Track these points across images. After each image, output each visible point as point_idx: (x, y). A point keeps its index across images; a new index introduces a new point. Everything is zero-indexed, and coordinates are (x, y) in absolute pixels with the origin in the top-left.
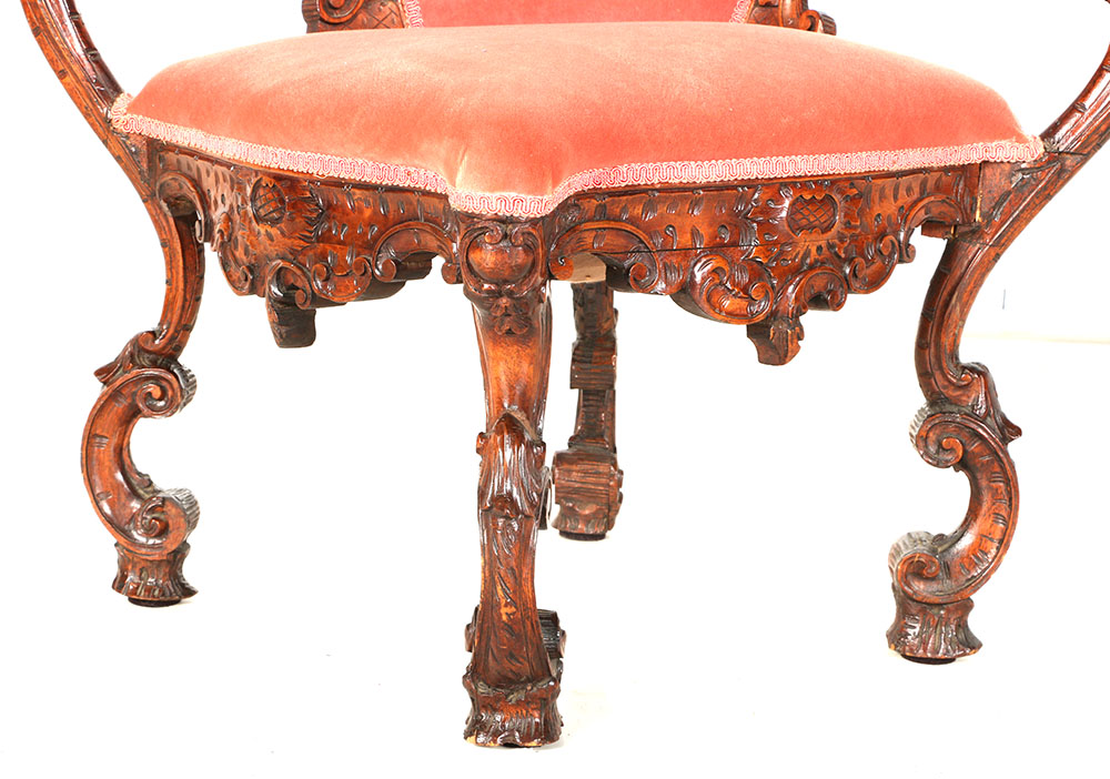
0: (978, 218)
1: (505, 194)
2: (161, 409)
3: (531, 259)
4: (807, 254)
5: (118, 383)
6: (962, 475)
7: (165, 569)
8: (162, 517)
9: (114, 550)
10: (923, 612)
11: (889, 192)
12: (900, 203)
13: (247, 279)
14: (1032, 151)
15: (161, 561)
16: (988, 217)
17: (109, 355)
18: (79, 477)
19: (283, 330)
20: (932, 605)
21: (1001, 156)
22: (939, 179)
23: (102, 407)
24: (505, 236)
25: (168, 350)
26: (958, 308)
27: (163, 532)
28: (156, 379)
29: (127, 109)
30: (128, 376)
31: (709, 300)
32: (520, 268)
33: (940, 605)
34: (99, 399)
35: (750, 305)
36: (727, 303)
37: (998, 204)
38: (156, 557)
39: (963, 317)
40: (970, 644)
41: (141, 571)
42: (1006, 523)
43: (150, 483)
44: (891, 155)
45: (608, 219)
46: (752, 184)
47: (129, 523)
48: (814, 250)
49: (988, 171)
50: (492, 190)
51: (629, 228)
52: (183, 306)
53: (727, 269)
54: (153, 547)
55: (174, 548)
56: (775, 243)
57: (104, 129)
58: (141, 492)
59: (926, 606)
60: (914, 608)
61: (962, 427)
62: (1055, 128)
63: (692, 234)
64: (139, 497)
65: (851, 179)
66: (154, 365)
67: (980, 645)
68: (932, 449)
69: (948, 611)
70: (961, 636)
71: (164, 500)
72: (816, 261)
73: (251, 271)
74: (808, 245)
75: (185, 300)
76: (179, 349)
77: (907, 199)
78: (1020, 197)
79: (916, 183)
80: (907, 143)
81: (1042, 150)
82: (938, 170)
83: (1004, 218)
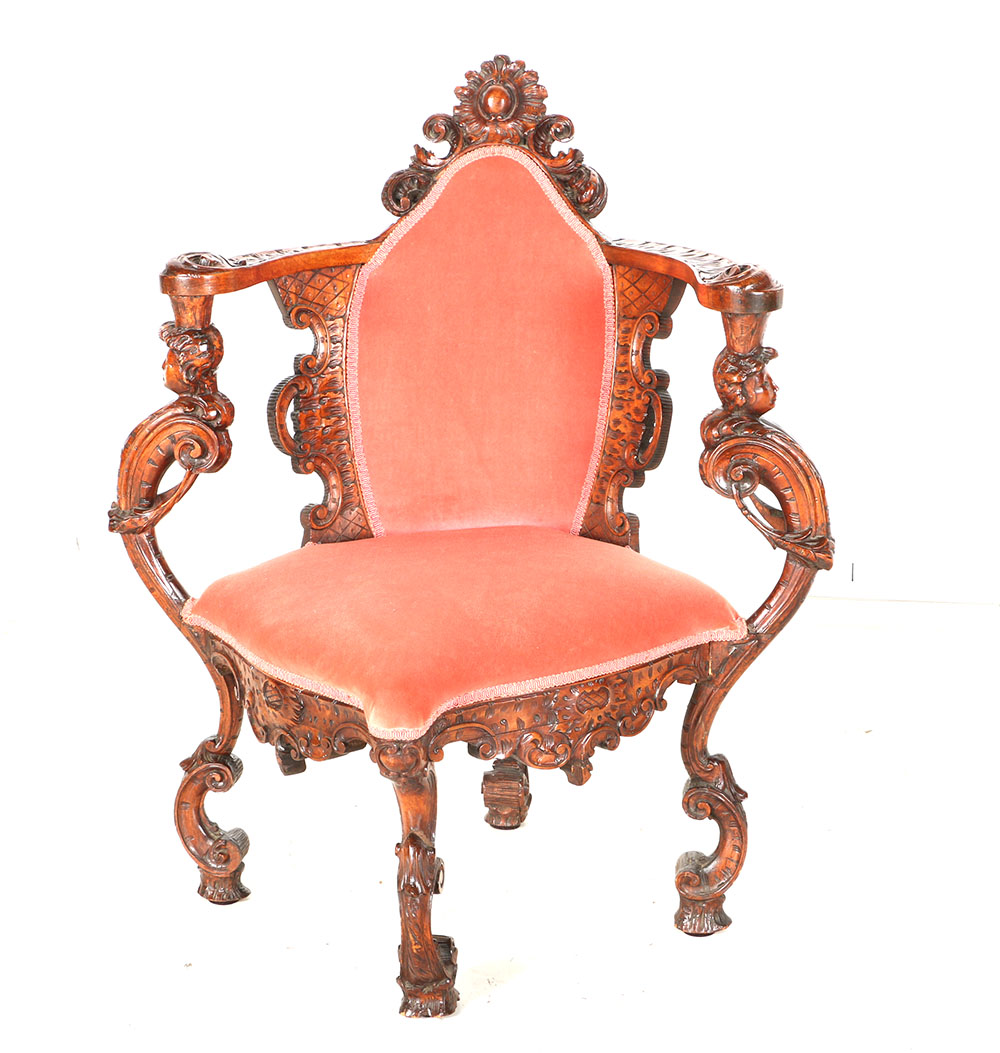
0: (710, 673)
1: (396, 729)
2: (220, 788)
3: (415, 760)
4: (591, 722)
5: (194, 772)
6: (713, 821)
7: (229, 882)
8: (226, 852)
9: (198, 870)
10: (693, 904)
11: (645, 675)
12: (653, 678)
13: (265, 734)
14: (740, 633)
15: (226, 878)
16: (716, 672)
17: (188, 753)
18: (174, 828)
19: (286, 768)
20: (698, 901)
21: (720, 638)
22: (681, 657)
23: (185, 786)
24: (399, 749)
25: (224, 751)
26: (703, 725)
27: (227, 860)
28: (218, 770)
29: (192, 612)
30: (200, 768)
31: (530, 759)
32: (409, 765)
33: (704, 901)
34: (183, 782)
35: (556, 757)
36: (540, 759)
37: (722, 664)
38: (223, 876)
39: (707, 729)
40: (724, 922)
41: (215, 883)
42: (740, 851)
43: (218, 828)
44: (645, 654)
45: (464, 723)
46: (553, 690)
47: (205, 854)
48: (596, 719)
49: (714, 645)
50: (390, 727)
51: (477, 725)
52: (231, 726)
53: (540, 739)
54: (221, 869)
55: (234, 869)
56: (569, 721)
57: (178, 621)
58: (212, 834)
59: (694, 902)
60: (688, 903)
61: (708, 796)
62: (753, 618)
63: (518, 722)
64: (211, 838)
65: (618, 675)
66: (216, 761)
67: (730, 922)
68: (692, 809)
69: (708, 904)
70: (718, 919)
71: (226, 842)
72: (598, 724)
73: (266, 731)
74: (592, 716)
75: (232, 721)
76: (231, 749)
77: (659, 674)
78: (735, 660)
79: (664, 664)
80: (655, 644)
81: (746, 633)
82: (680, 652)
83: (726, 672)
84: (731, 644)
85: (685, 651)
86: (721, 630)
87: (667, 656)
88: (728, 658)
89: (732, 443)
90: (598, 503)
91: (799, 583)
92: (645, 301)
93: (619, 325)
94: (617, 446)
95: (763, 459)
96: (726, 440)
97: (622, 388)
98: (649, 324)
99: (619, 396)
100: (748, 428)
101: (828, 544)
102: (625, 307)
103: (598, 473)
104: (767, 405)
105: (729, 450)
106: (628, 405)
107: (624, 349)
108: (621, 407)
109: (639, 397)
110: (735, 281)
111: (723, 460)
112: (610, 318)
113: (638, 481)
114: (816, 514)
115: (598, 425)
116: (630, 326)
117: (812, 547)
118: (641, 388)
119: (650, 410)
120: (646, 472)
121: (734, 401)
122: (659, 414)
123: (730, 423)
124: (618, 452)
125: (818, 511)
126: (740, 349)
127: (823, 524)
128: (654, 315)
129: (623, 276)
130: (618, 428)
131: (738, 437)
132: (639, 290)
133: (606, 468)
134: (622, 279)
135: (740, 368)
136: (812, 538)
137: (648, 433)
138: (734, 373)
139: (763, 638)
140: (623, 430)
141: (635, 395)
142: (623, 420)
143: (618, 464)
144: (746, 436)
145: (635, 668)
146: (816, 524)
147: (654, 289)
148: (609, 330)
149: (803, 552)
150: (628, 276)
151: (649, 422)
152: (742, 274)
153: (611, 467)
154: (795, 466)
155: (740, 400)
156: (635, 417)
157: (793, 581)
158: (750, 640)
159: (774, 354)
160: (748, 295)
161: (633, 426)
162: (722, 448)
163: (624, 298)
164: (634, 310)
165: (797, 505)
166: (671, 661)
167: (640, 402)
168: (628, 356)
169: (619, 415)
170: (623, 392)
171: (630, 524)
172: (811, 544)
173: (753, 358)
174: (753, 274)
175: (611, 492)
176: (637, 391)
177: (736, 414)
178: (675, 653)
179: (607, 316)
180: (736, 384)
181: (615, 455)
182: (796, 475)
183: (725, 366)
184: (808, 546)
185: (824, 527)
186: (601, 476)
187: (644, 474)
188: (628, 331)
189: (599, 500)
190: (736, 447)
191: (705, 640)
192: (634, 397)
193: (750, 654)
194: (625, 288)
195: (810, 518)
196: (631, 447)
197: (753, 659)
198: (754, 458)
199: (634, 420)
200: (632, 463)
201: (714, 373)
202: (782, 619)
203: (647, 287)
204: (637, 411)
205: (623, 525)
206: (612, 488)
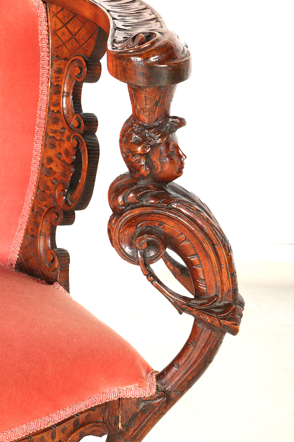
0: (121, 427)
11: (47, 438)
14: (148, 391)
16: (127, 426)
21: (129, 395)
22: (88, 415)
37: (132, 419)
49: (124, 401)
77: (63, 435)
78: (144, 416)
79: (69, 426)
80: (57, 407)
81: (154, 390)
82: (86, 411)
83: (136, 427)
84: (139, 400)
85: (92, 409)
86: (130, 387)
87: (72, 417)
88: (137, 414)
89: (137, 212)
90: (32, 236)
91: (206, 345)
92: (75, 44)
93: (52, 64)
94: (49, 184)
95: (169, 227)
96: (132, 209)
97: (55, 127)
98: (78, 68)
99: (52, 135)
100: (154, 197)
101: (234, 310)
102: (58, 47)
103: (33, 207)
104: (174, 173)
105: (134, 218)
106: (60, 144)
107: (56, 90)
108: (53, 146)
109: (69, 139)
110: (138, 53)
111: (129, 226)
112: (45, 57)
113: (69, 219)
114: (222, 281)
115: (33, 161)
116: (62, 67)
117: (217, 314)
118: (70, 129)
119: (78, 154)
120: (76, 212)
121: (139, 170)
122: (85, 159)
123: (136, 192)
124: (50, 190)
125: (225, 278)
126: (145, 118)
127: (229, 291)
128: (82, 59)
129: (55, 15)
130: (51, 166)
131: (143, 206)
132: (70, 32)
133: (39, 203)
134: (55, 19)
135: (144, 139)
136: (217, 304)
137: (76, 176)
138: (139, 143)
139: (172, 395)
140: (55, 168)
141: (65, 136)
142: (55, 159)
143: (50, 202)
144: (151, 206)
145: (34, 434)
146: (223, 290)
147: (83, 33)
148: (44, 68)
149: (208, 319)
150: (60, 15)
151: (77, 164)
152: (146, 45)
153: (44, 203)
154: (200, 235)
155: (144, 170)
156: (65, 158)
157: (201, 343)
158: (159, 397)
159: (181, 123)
160: (151, 67)
161: (64, 166)
162: (128, 215)
163: (56, 38)
164: (65, 51)
165: (203, 271)
166: (77, 421)
167: (69, 144)
168: (59, 97)
169: (52, 153)
170: (55, 132)
171: (60, 261)
172: (216, 310)
173: (158, 129)
174: (157, 45)
175: (44, 227)
176: (67, 133)
177: (142, 183)
178: (81, 413)
179: (42, 54)
180: (141, 155)
181: (48, 192)
182: (201, 244)
183: (129, 136)
184: (214, 312)
185: (231, 294)
186: (36, 210)
187: (74, 214)
188: (59, 71)
189: (33, 233)
190: (141, 215)
191: (113, 397)
192: (65, 138)
193: (159, 410)
194: (58, 27)
195: (216, 284)
196: (61, 187)
197: (163, 414)
198: (160, 225)
199: (64, 161)
200: (61, 204)
201: (121, 141)
202: (190, 378)
203: (76, 30)
204: (67, 153)
205: (53, 261)
206: (44, 223)
